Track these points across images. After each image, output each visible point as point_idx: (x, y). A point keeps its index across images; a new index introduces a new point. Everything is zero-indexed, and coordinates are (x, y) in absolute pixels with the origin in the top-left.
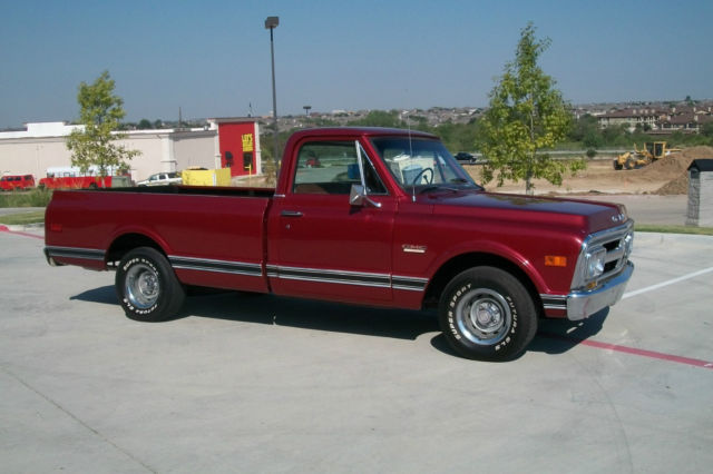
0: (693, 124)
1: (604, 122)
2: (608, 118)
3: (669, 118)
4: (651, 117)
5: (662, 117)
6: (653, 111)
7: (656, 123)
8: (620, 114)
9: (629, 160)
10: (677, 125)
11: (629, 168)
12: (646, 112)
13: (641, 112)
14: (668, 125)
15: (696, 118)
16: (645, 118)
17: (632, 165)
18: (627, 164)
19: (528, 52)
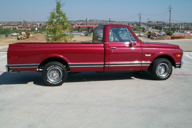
0: (28, 28)
1: (4, 27)
2: (4, 26)
3: (22, 26)
4: (16, 26)
5: (19, 26)
6: (17, 24)
7: (18, 28)
8: (8, 25)
9: (21, 37)
10: (24, 28)
11: (22, 40)
12: (15, 24)
13: (14, 24)
14: (21, 28)
15: (29, 26)
16: (15, 26)
17: (22, 39)
18: (21, 38)
19: (59, 6)
